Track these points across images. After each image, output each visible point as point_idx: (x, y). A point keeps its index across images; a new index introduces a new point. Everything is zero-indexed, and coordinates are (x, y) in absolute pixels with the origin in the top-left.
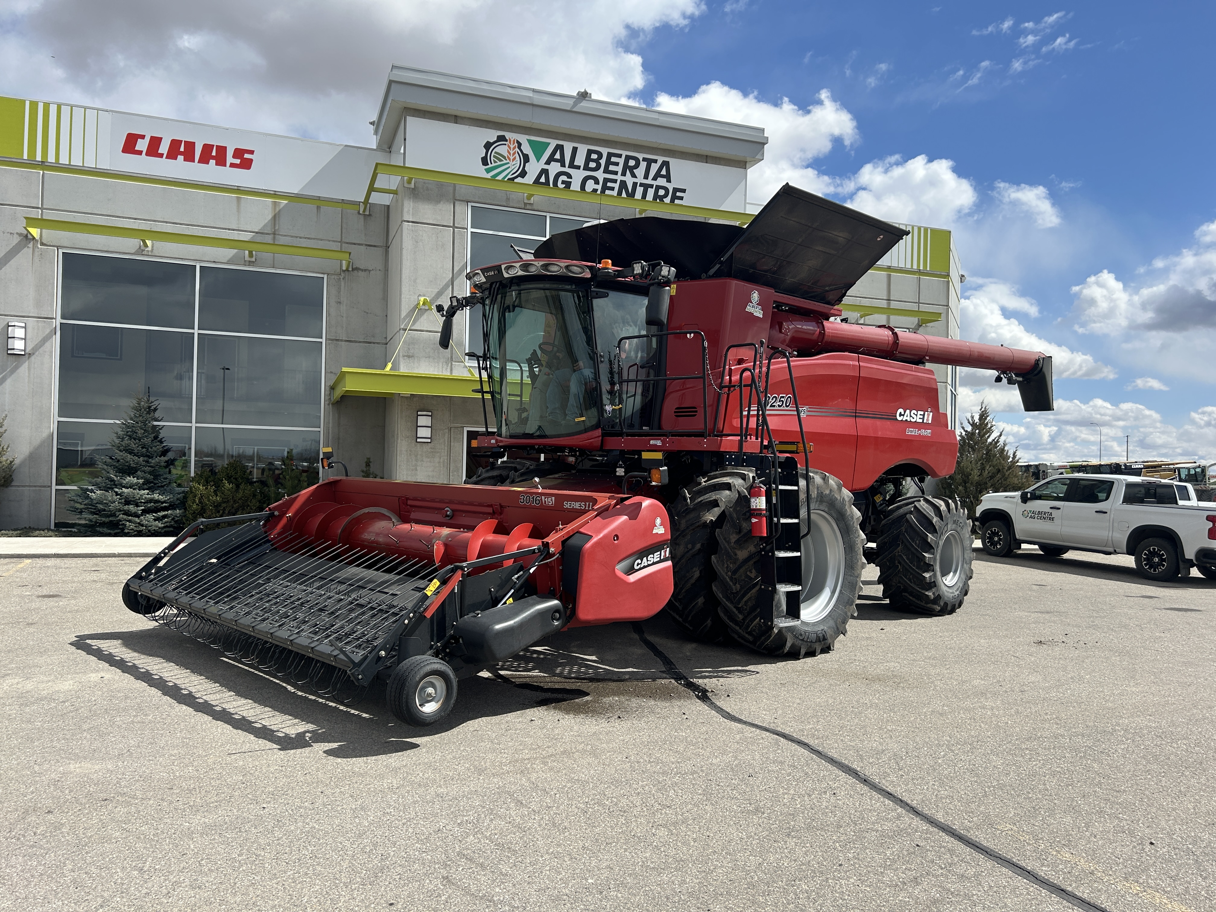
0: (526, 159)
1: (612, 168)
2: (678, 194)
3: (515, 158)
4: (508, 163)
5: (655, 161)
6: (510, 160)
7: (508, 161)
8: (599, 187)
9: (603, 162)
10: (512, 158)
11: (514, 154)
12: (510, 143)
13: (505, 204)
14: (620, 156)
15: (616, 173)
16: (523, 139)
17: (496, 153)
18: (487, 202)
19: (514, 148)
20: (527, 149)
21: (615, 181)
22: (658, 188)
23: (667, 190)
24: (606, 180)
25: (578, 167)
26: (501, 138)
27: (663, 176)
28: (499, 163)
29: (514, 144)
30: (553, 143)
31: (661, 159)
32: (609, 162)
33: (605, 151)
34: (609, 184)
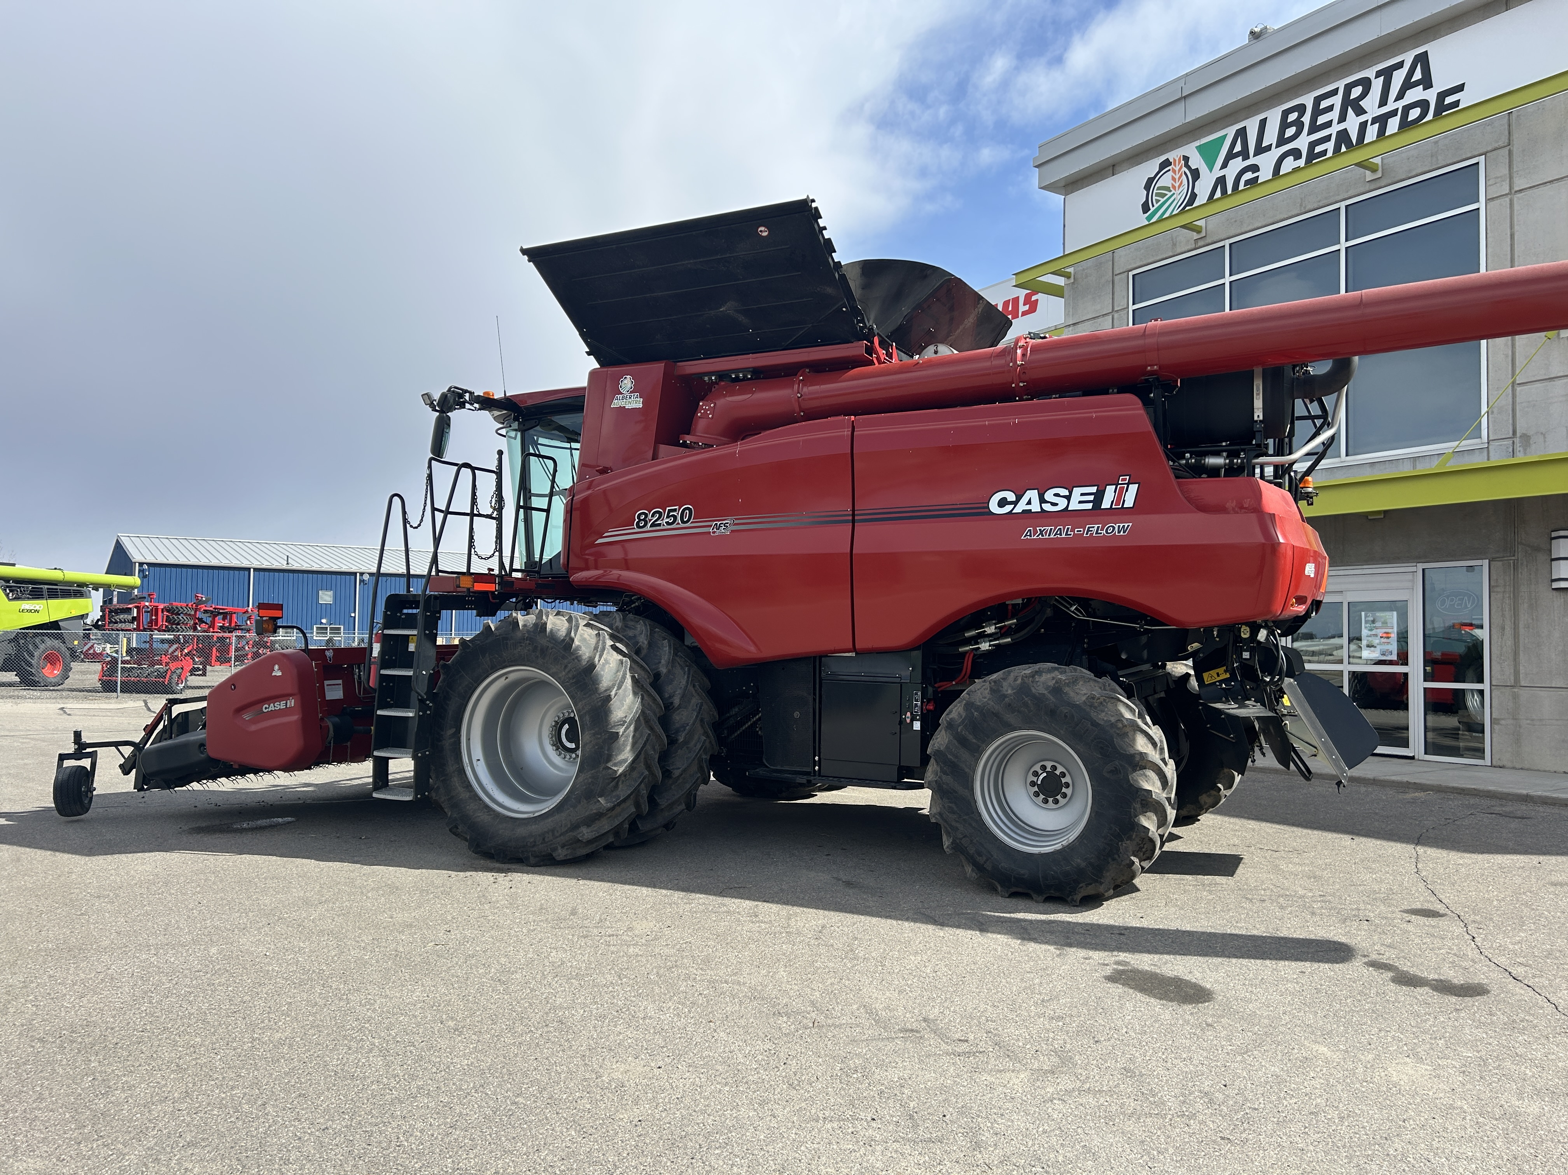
0: (1196, 174)
1: (1321, 120)
2: (1449, 100)
3: (1181, 183)
4: (1174, 194)
5: (1400, 65)
6: (1174, 187)
7: (1173, 191)
8: (1301, 162)
9: (1306, 119)
10: (1177, 185)
11: (1181, 175)
12: (1175, 165)
13: (1171, 254)
14: (1335, 92)
15: (1329, 124)
16: (1191, 150)
17: (1159, 188)
18: (1150, 261)
19: (1181, 168)
20: (1196, 162)
21: (1327, 138)
22: (1407, 109)
23: (1423, 104)
24: (1312, 145)
25: (1269, 148)
26: (1166, 164)
27: (1417, 84)
28: (1162, 200)
29: (1179, 162)
30: (1231, 131)
31: (1409, 58)
32: (1317, 112)
33: (1308, 100)
34: (1318, 149)
